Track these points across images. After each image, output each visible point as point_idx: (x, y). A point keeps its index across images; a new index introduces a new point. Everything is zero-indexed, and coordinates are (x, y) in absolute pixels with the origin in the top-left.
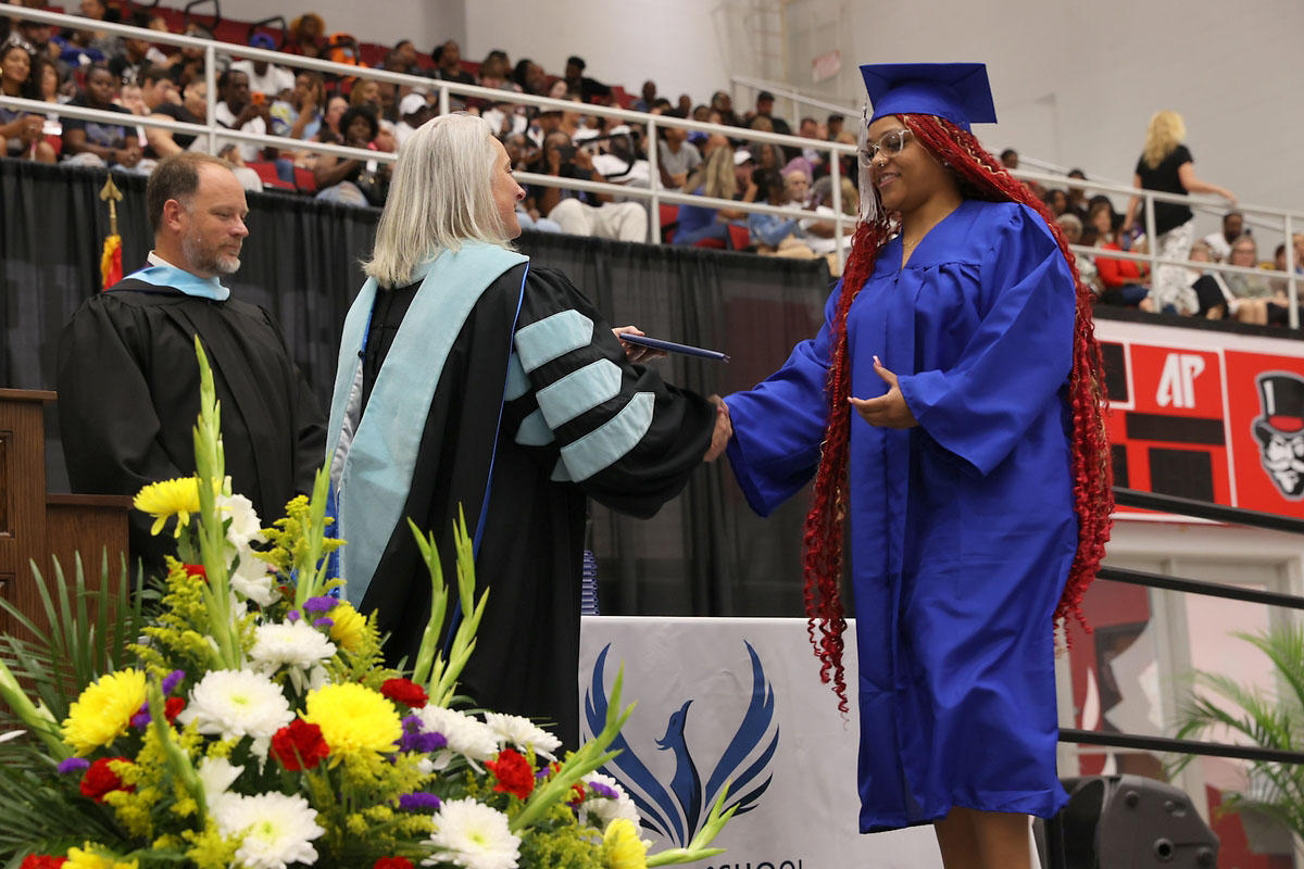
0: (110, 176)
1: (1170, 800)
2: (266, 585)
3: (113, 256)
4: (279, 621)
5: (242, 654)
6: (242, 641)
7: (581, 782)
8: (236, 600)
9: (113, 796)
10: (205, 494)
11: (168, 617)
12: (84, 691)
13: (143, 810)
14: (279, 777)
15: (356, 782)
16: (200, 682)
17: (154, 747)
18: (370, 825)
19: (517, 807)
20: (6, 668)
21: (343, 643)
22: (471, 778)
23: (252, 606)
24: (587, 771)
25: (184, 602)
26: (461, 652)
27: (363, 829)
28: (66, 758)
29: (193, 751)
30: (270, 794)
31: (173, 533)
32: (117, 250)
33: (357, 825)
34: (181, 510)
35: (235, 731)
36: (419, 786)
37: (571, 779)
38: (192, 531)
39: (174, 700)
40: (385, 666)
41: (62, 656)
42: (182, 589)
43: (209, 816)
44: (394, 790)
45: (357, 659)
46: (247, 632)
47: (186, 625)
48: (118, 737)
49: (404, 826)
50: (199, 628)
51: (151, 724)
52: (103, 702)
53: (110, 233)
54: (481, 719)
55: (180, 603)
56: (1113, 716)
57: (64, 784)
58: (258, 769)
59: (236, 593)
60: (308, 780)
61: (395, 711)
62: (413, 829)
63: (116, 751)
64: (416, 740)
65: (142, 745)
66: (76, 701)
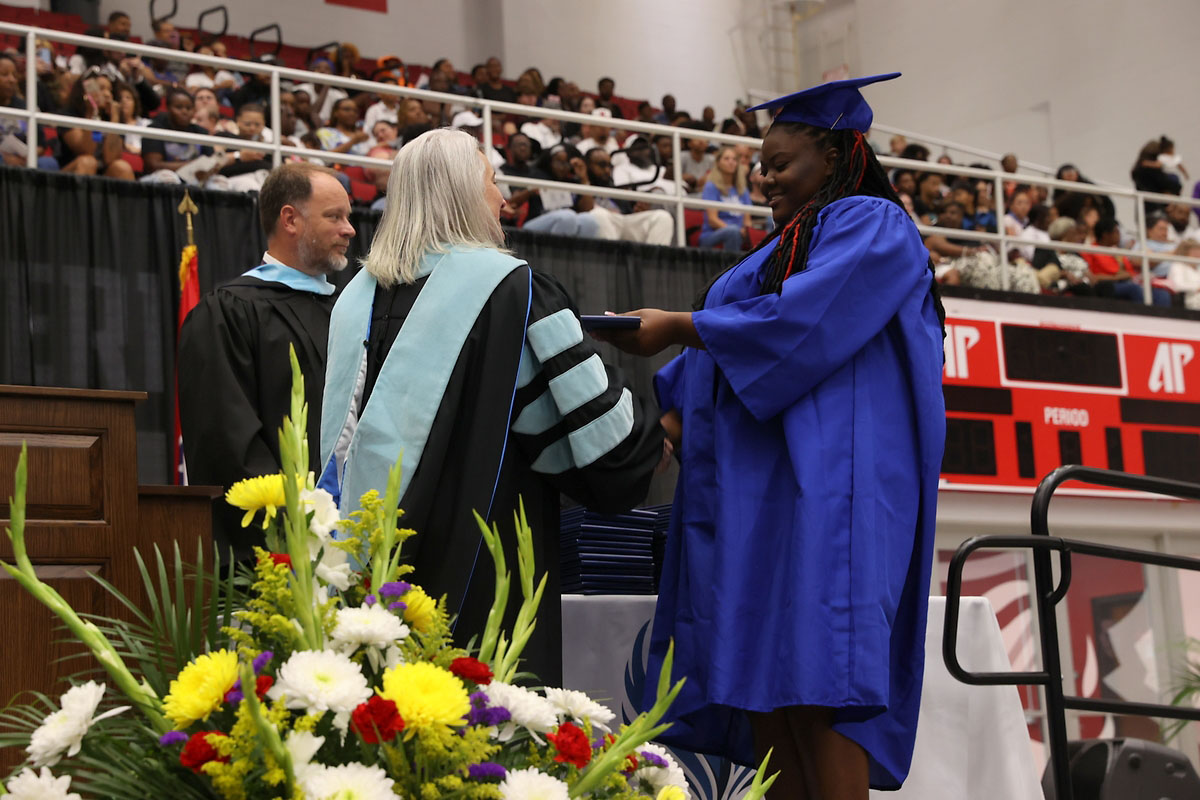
0: (187, 191)
1: (1169, 762)
2: (344, 571)
3: (190, 265)
4: (358, 605)
5: (323, 635)
6: (325, 623)
7: (634, 753)
8: (318, 585)
9: (211, 767)
10: (290, 490)
11: (258, 602)
12: (182, 670)
13: (237, 779)
14: (359, 748)
15: (429, 753)
16: (286, 662)
17: (246, 721)
18: (442, 793)
19: (575, 775)
20: (113, 650)
21: (415, 624)
22: (533, 748)
23: (334, 592)
24: (640, 743)
25: (271, 588)
26: (523, 631)
27: (435, 797)
28: (167, 731)
29: (281, 726)
30: (351, 764)
31: (261, 525)
32: (193, 258)
33: (430, 794)
34: (268, 504)
35: (319, 707)
36: (486, 757)
37: (625, 750)
38: (278, 521)
39: (264, 678)
40: (454, 645)
41: (163, 637)
42: (269, 577)
43: (297, 785)
44: (464, 760)
45: (429, 640)
46: (329, 615)
47: (273, 609)
48: (214, 712)
49: (473, 793)
50: (285, 613)
51: (243, 701)
52: (200, 680)
53: (187, 244)
54: (542, 694)
55: (268, 589)
56: (1111, 681)
57: (166, 755)
58: (339, 741)
59: (319, 579)
60: (385, 751)
61: (464, 688)
62: (482, 796)
63: (211, 724)
64: (483, 714)
65: (235, 720)
66: (176, 679)
